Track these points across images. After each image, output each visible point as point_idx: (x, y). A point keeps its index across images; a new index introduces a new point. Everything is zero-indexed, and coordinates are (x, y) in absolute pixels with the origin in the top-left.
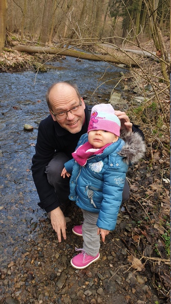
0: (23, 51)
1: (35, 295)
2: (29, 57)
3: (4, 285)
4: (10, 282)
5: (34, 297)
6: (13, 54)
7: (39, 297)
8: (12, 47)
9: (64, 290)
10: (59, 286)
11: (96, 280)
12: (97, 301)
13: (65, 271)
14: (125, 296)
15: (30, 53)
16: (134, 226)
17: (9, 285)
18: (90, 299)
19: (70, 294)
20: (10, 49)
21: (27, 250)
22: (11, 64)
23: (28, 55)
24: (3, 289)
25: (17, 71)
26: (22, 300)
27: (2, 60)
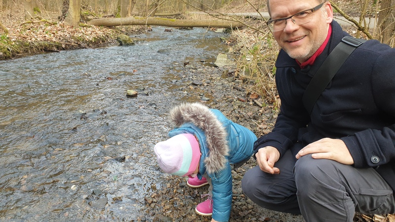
6: (90, 29)
8: (88, 22)
22: (90, 39)
23: (108, 29)
25: (98, 46)
27: (80, 35)
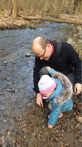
0: (25, 19)
1: (32, 131)
2: (28, 22)
3: (18, 125)
4: (20, 124)
5: (31, 131)
6: (20, 21)
7: (34, 132)
8: (20, 17)
9: (45, 129)
10: (43, 127)
11: (61, 126)
12: (61, 135)
13: (46, 121)
14: (75, 134)
15: (28, 20)
16: (79, 102)
17: (20, 125)
18: (58, 134)
19: (48, 132)
20: (19, 18)
21: (28, 110)
22: (19, 25)
23: (27, 21)
24: (17, 127)
25: (22, 29)
26: (26, 132)
27: (15, 23)
